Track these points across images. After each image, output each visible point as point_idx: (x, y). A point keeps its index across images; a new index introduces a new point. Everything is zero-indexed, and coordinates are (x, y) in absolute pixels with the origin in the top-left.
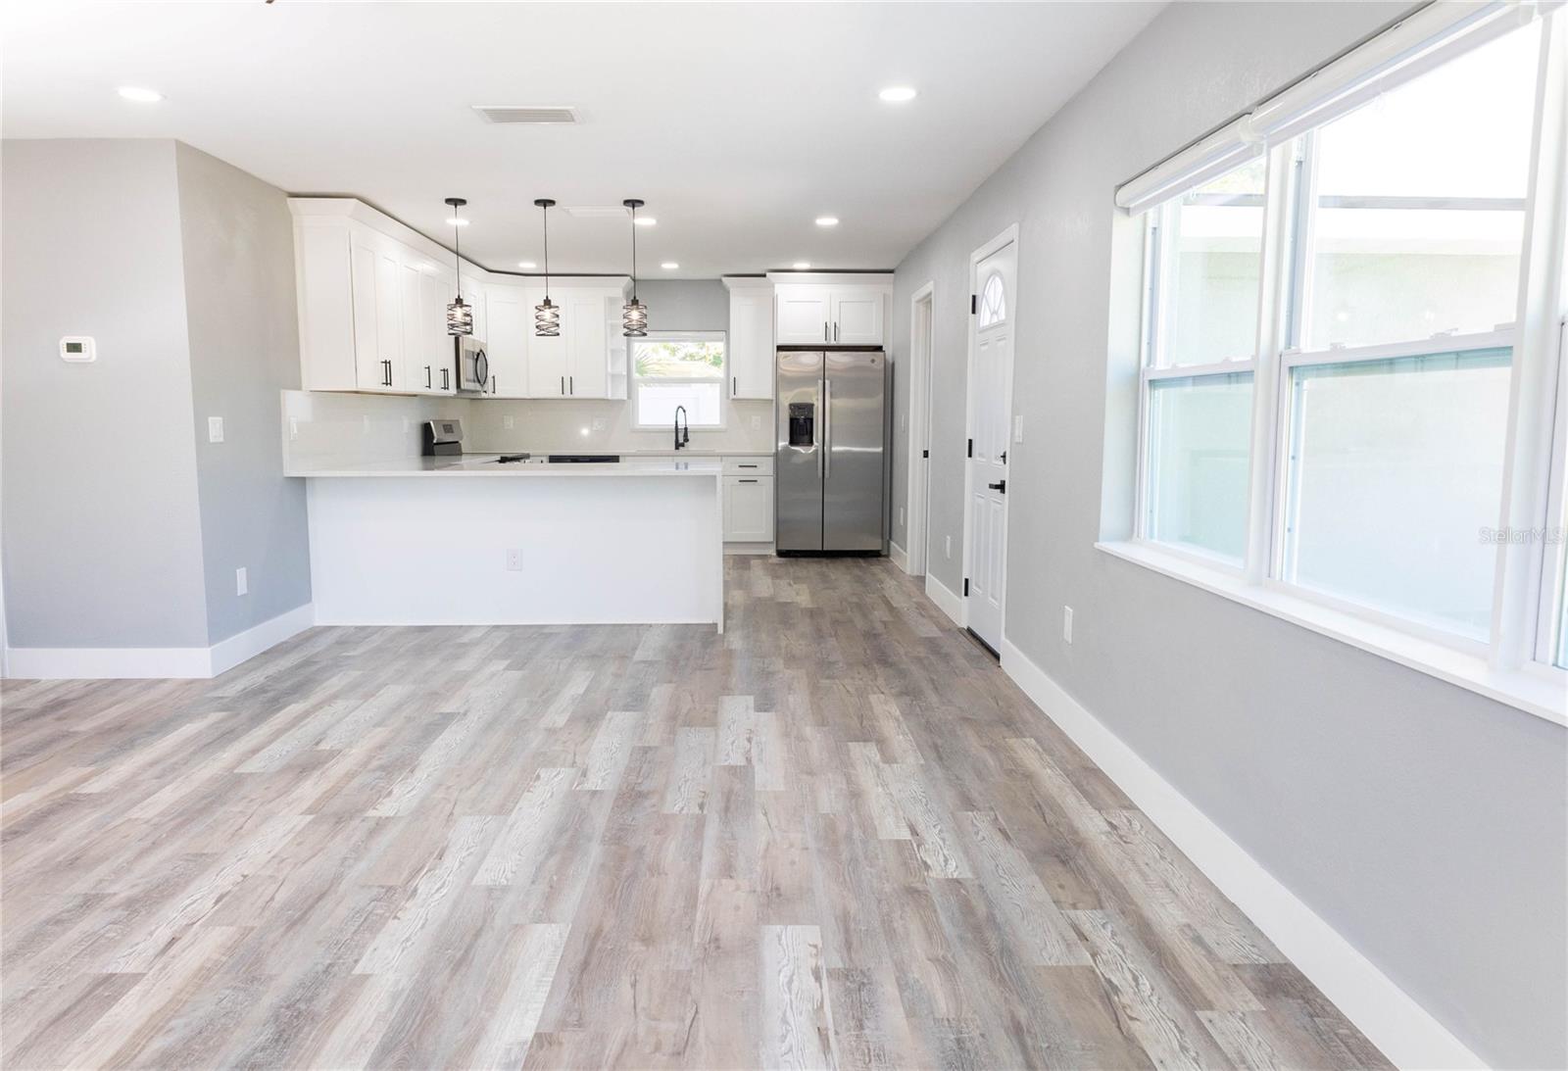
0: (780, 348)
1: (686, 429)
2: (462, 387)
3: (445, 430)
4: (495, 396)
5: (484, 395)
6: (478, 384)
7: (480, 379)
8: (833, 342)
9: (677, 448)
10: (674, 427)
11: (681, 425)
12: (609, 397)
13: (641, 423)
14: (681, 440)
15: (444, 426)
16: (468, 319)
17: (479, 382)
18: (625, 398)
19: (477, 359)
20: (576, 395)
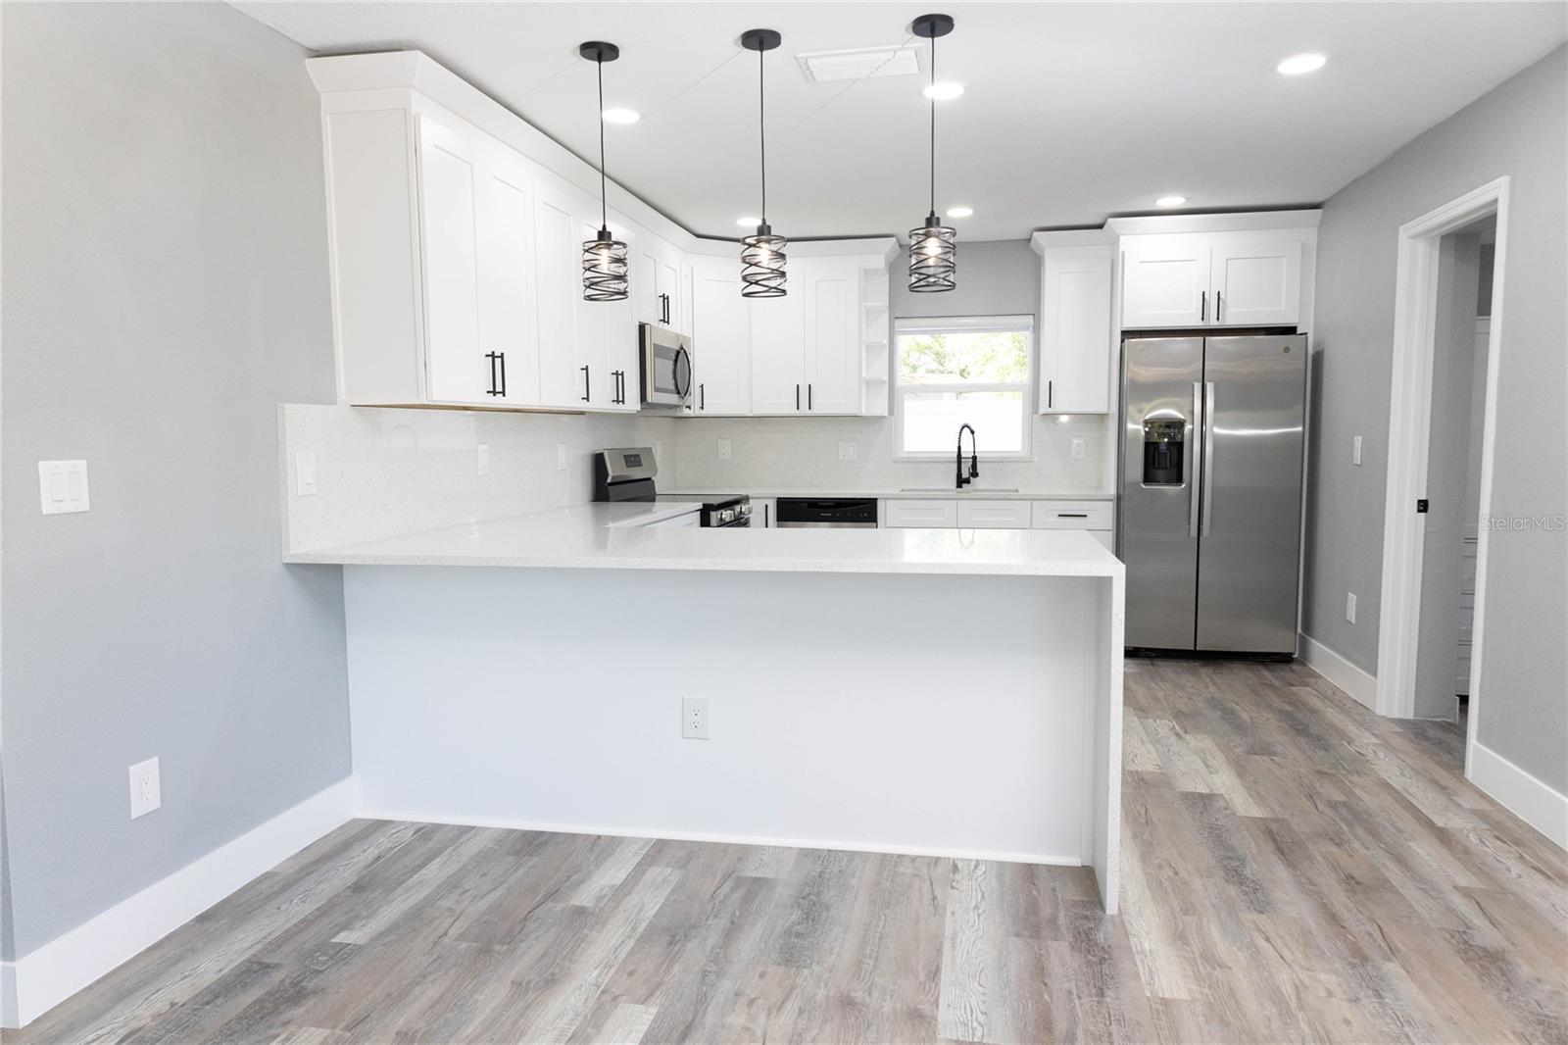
0: (1127, 334)
1: (974, 458)
2: (649, 400)
3: (626, 462)
4: (703, 413)
5: (686, 412)
6: (676, 396)
7: (681, 388)
8: (1213, 323)
9: (959, 485)
10: (956, 455)
11: (967, 451)
12: (864, 413)
13: (906, 449)
14: (965, 474)
15: (625, 456)
16: (622, 270)
17: (679, 393)
18: (886, 414)
19: (676, 361)
20: (817, 410)
